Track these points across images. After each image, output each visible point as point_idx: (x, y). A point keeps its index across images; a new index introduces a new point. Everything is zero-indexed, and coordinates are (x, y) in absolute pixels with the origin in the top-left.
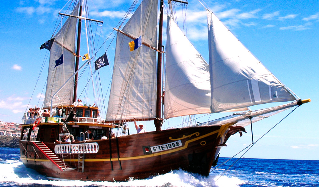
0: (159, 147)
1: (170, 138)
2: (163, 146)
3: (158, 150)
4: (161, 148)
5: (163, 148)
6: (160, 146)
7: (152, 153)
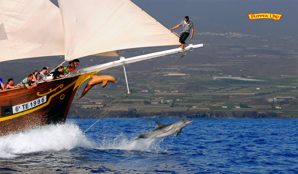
0: (23, 106)
1: (38, 94)
2: (28, 104)
3: (21, 109)
4: (25, 106)
5: (27, 107)
6: (25, 104)
7: (12, 114)
